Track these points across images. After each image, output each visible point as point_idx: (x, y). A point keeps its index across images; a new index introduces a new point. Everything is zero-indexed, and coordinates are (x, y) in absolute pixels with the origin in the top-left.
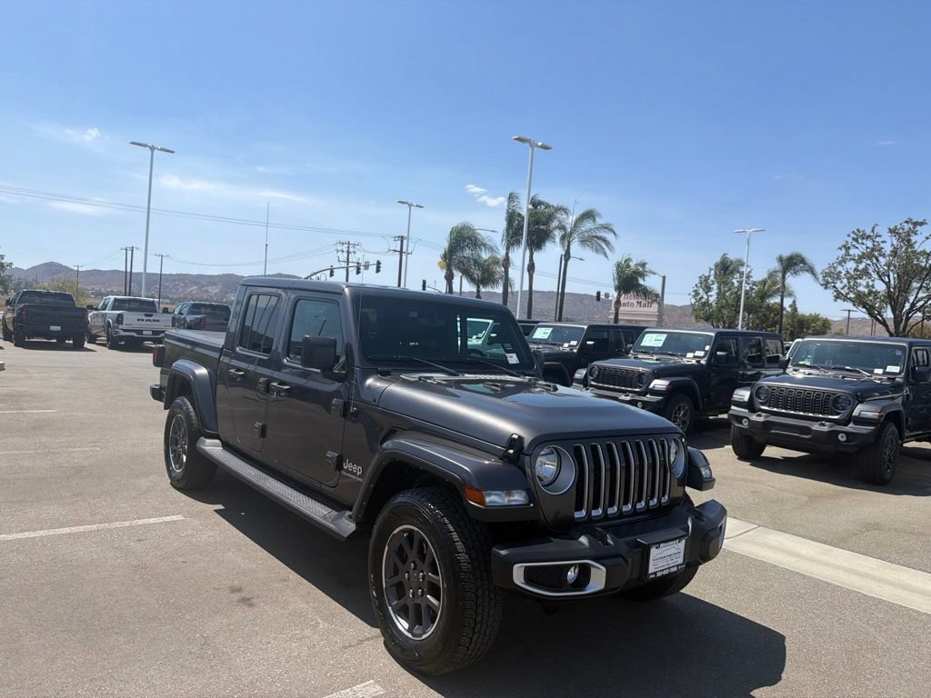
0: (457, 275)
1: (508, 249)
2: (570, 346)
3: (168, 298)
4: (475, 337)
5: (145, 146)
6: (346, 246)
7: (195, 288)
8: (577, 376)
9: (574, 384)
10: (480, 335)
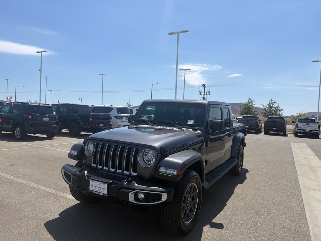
5: (319, 61)
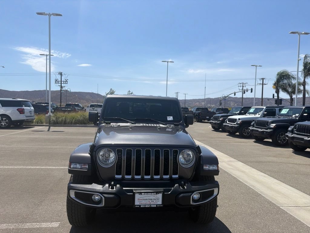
0: (280, 91)
1: (305, 78)
2: (295, 116)
3: (190, 107)
4: (258, 114)
5: (166, 61)
6: (242, 84)
7: (198, 103)
8: (290, 129)
9: (288, 133)
10: (260, 113)
